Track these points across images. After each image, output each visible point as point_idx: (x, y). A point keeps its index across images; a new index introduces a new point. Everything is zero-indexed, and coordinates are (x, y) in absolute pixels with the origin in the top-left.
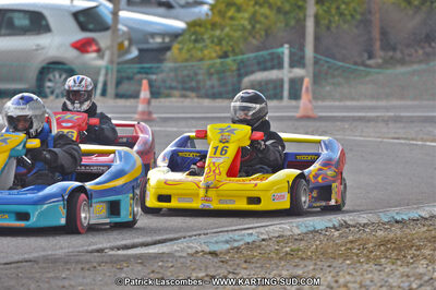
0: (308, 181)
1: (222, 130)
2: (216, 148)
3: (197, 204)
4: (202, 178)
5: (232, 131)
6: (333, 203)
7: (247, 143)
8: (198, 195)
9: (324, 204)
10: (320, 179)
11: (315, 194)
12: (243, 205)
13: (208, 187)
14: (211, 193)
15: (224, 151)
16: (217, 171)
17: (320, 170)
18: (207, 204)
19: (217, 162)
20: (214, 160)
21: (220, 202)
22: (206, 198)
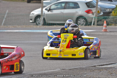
0: (90, 50)
1: (65, 35)
2: (63, 40)
3: (57, 56)
4: (59, 49)
5: (68, 36)
6: (97, 56)
7: (72, 39)
8: (58, 53)
9: (94, 56)
10: (93, 49)
11: (92, 53)
12: (70, 56)
13: (60, 51)
14: (61, 53)
15: (65, 41)
16: (63, 47)
17: (93, 46)
18: (60, 56)
19: (64, 44)
20: (62, 44)
21: (64, 55)
22: (60, 54)
